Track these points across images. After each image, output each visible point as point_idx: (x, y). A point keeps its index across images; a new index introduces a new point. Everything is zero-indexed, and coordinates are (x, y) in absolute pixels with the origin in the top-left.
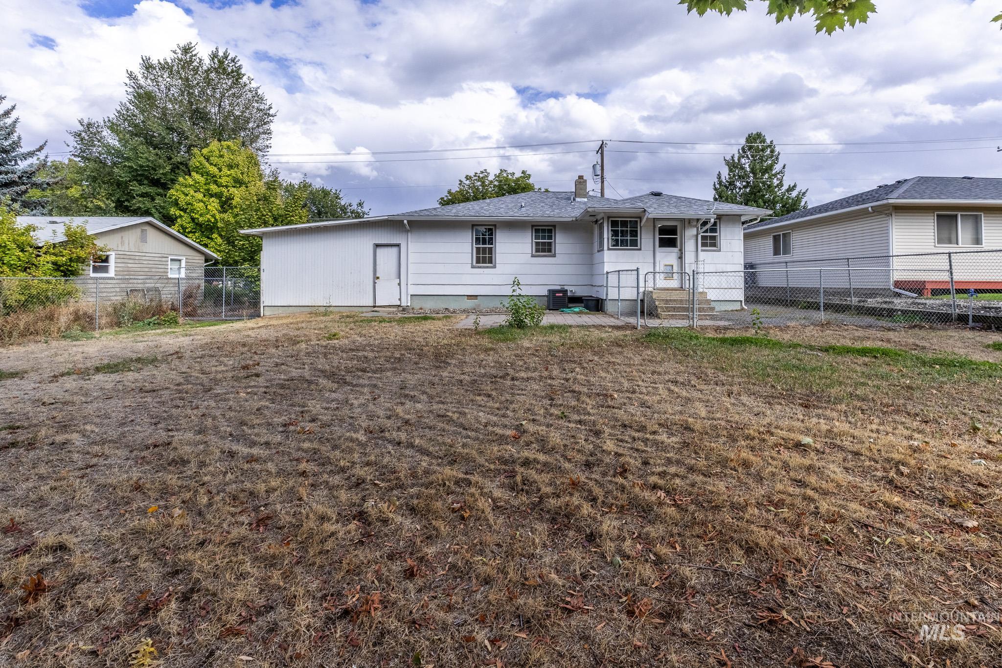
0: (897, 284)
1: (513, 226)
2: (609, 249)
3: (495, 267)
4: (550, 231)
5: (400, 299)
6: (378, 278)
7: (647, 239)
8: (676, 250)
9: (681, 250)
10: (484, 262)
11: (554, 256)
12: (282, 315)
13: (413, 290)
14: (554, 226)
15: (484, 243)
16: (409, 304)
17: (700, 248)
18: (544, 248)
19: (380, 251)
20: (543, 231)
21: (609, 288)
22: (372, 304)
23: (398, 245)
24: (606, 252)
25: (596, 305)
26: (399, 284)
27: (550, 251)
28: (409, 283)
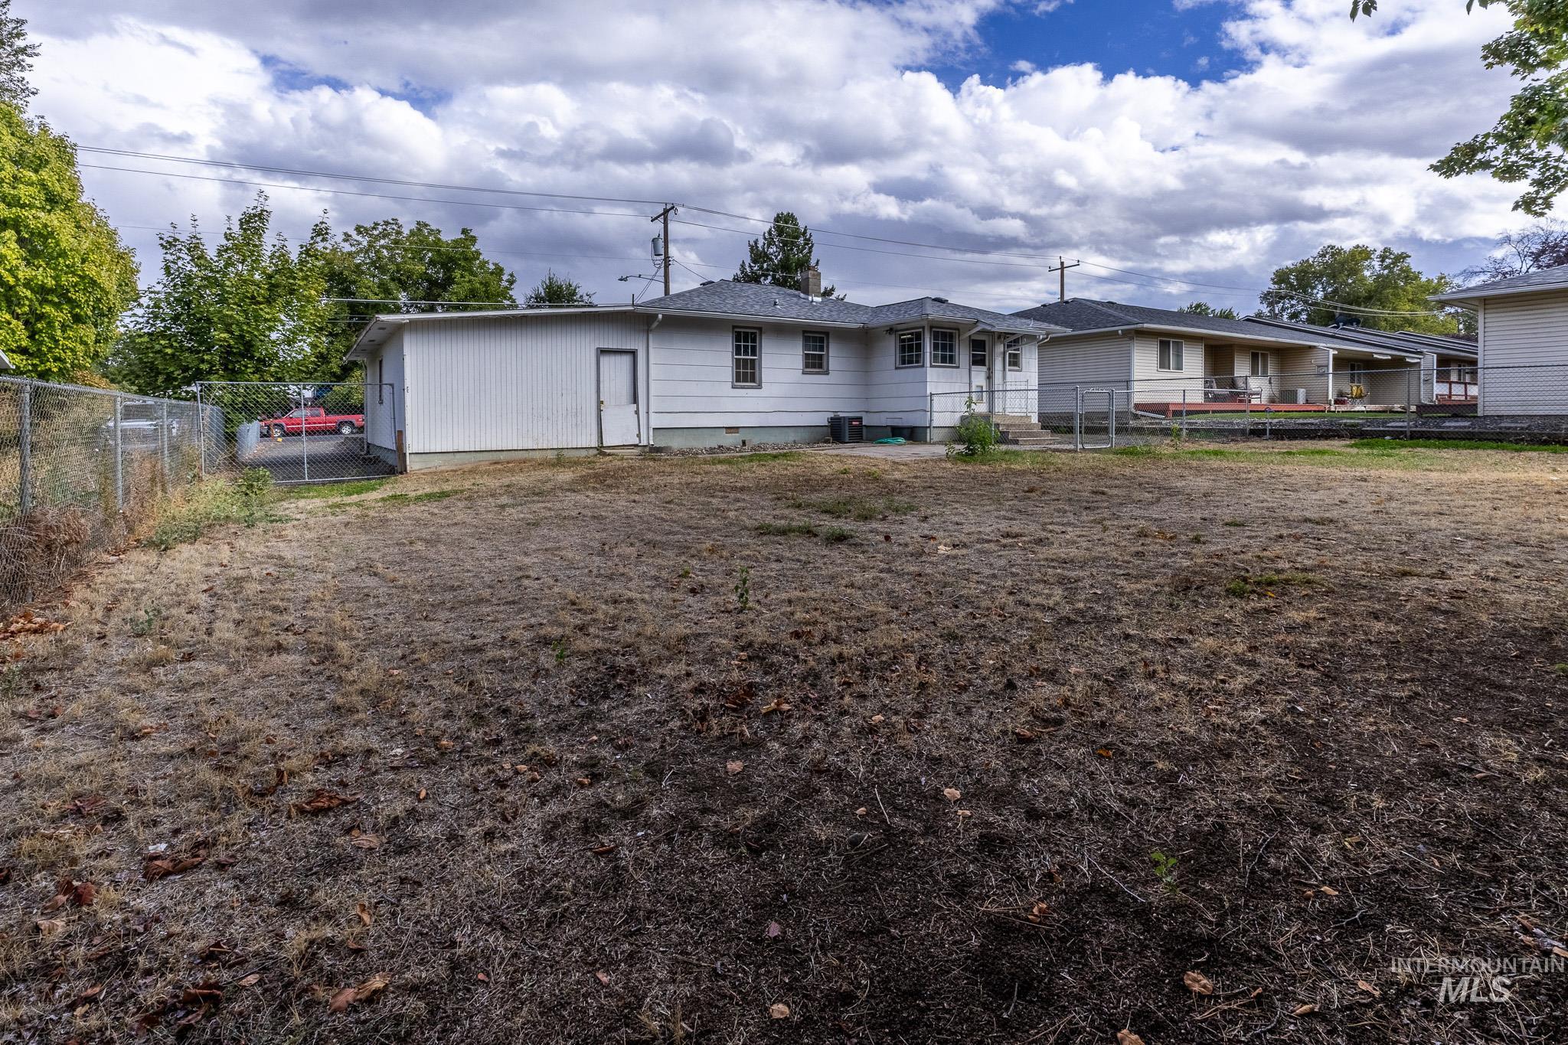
0: (1137, 406)
1: (782, 330)
2: (931, 366)
3: (760, 387)
4: (821, 340)
5: (639, 436)
6: (602, 402)
7: (963, 355)
8: (984, 369)
9: (989, 369)
10: (745, 381)
11: (827, 373)
12: (443, 468)
13: (656, 421)
14: (827, 334)
15: (746, 353)
16: (651, 442)
17: (1007, 367)
18: (815, 363)
19: (606, 361)
20: (815, 339)
21: (935, 414)
22: (594, 444)
23: (633, 353)
24: (929, 369)
25: (913, 434)
26: (637, 412)
27: (820, 366)
28: (651, 410)
